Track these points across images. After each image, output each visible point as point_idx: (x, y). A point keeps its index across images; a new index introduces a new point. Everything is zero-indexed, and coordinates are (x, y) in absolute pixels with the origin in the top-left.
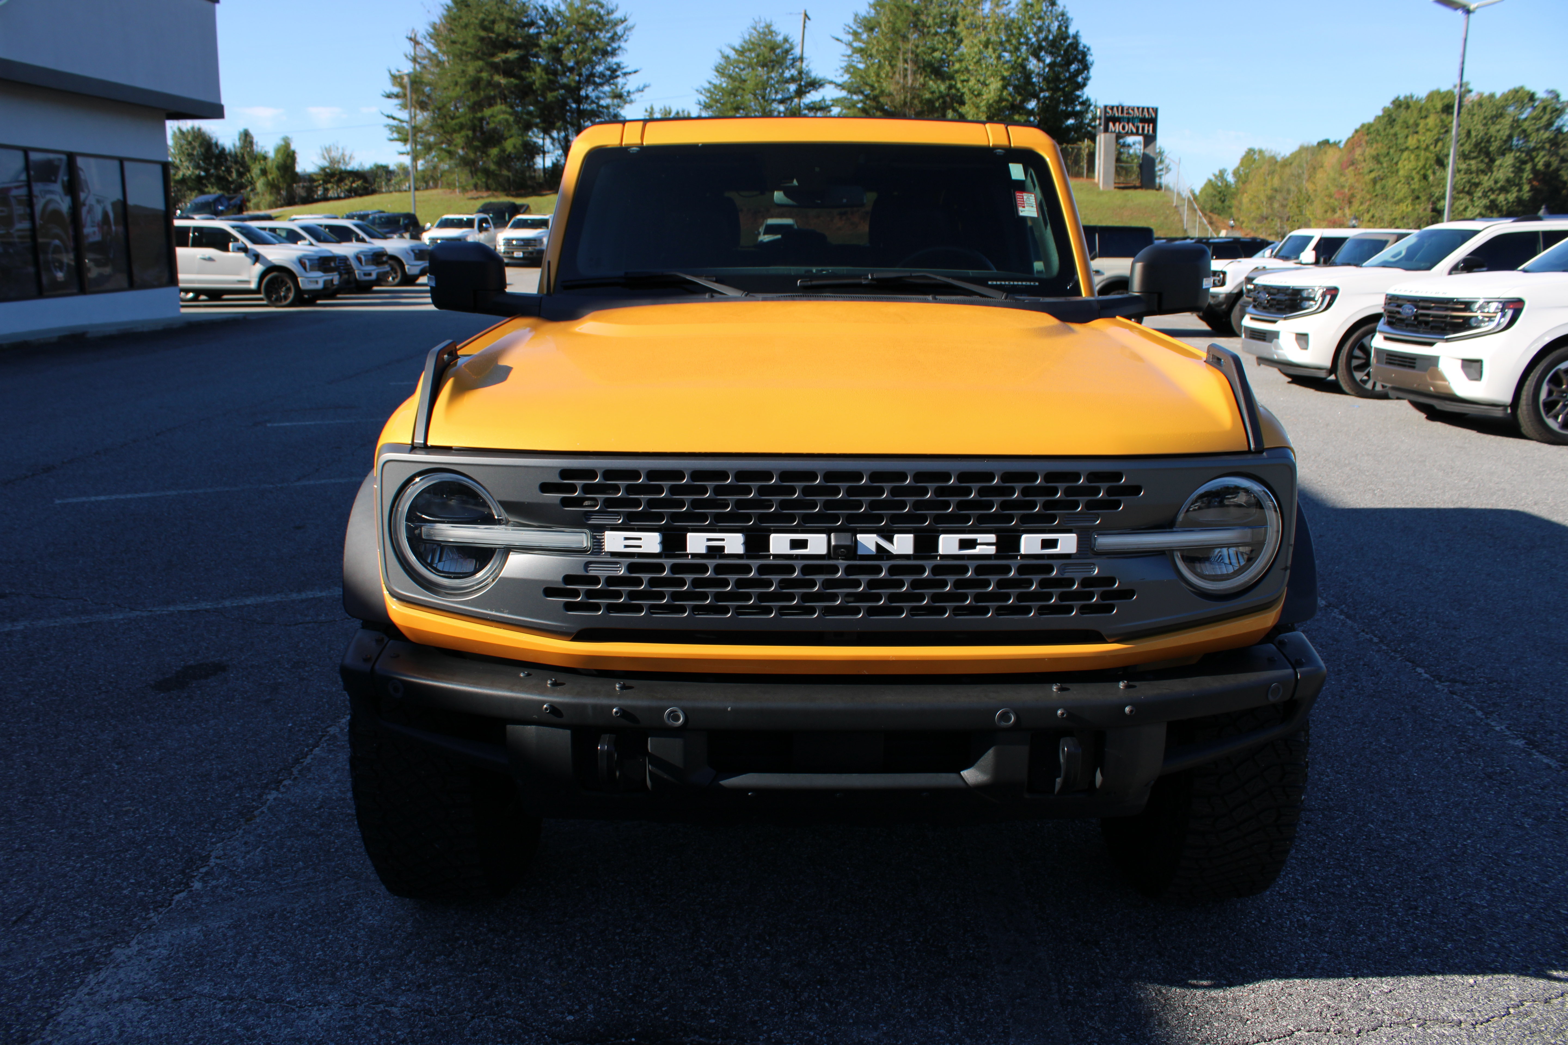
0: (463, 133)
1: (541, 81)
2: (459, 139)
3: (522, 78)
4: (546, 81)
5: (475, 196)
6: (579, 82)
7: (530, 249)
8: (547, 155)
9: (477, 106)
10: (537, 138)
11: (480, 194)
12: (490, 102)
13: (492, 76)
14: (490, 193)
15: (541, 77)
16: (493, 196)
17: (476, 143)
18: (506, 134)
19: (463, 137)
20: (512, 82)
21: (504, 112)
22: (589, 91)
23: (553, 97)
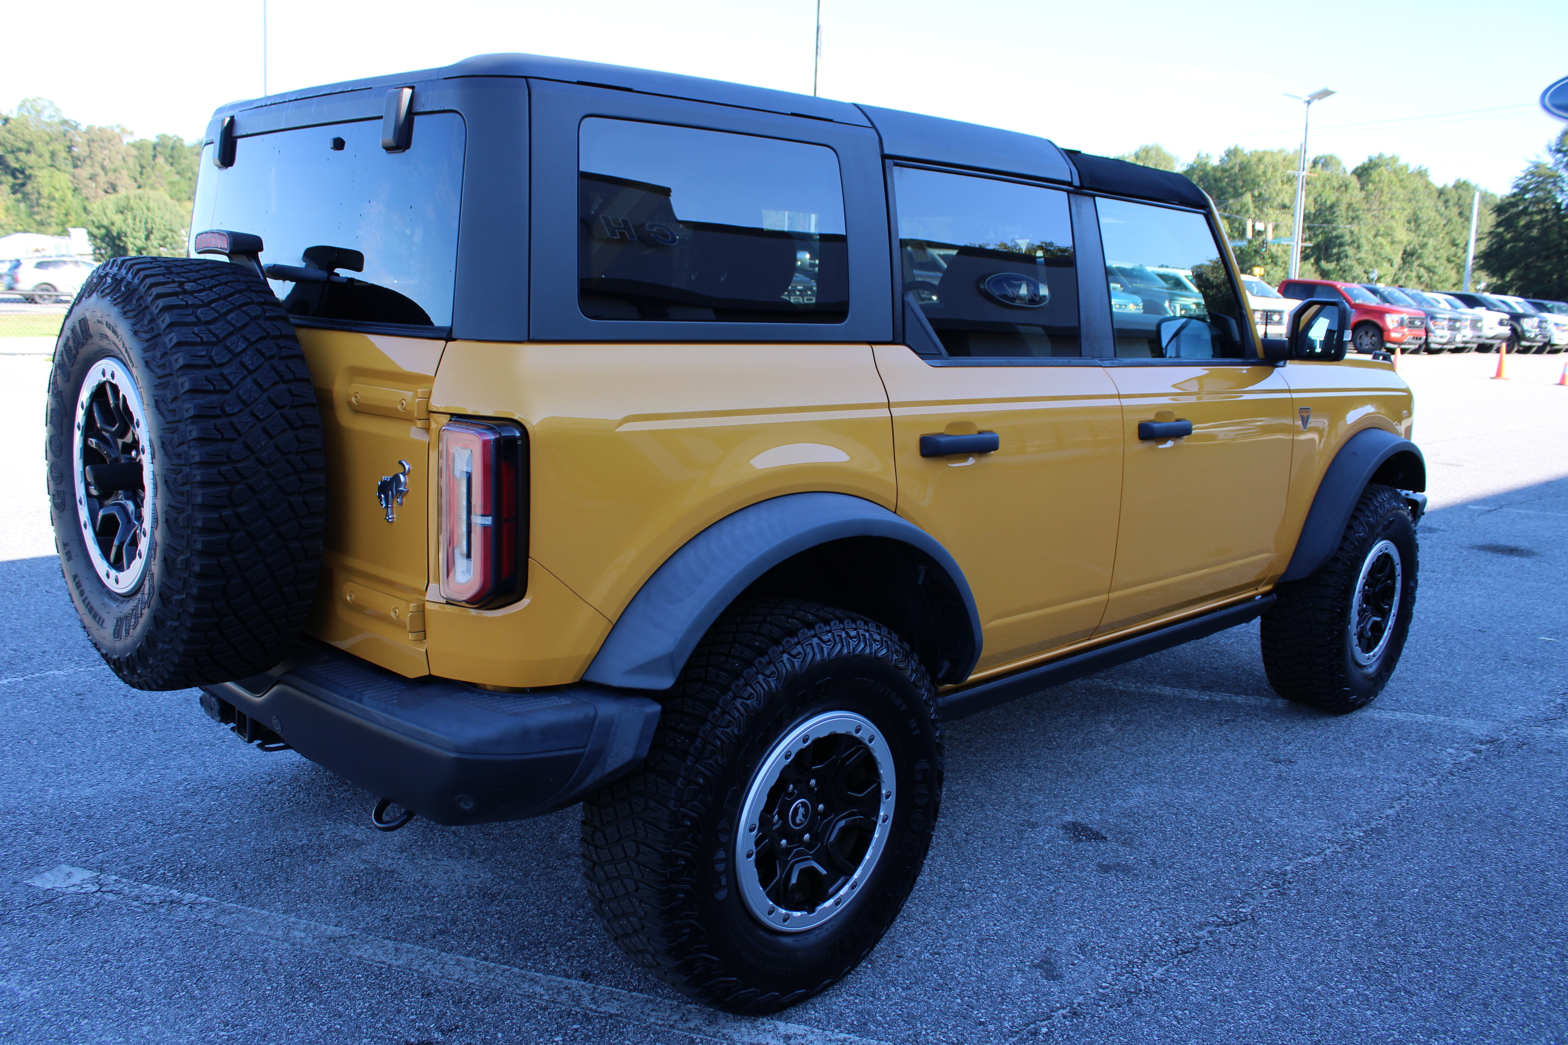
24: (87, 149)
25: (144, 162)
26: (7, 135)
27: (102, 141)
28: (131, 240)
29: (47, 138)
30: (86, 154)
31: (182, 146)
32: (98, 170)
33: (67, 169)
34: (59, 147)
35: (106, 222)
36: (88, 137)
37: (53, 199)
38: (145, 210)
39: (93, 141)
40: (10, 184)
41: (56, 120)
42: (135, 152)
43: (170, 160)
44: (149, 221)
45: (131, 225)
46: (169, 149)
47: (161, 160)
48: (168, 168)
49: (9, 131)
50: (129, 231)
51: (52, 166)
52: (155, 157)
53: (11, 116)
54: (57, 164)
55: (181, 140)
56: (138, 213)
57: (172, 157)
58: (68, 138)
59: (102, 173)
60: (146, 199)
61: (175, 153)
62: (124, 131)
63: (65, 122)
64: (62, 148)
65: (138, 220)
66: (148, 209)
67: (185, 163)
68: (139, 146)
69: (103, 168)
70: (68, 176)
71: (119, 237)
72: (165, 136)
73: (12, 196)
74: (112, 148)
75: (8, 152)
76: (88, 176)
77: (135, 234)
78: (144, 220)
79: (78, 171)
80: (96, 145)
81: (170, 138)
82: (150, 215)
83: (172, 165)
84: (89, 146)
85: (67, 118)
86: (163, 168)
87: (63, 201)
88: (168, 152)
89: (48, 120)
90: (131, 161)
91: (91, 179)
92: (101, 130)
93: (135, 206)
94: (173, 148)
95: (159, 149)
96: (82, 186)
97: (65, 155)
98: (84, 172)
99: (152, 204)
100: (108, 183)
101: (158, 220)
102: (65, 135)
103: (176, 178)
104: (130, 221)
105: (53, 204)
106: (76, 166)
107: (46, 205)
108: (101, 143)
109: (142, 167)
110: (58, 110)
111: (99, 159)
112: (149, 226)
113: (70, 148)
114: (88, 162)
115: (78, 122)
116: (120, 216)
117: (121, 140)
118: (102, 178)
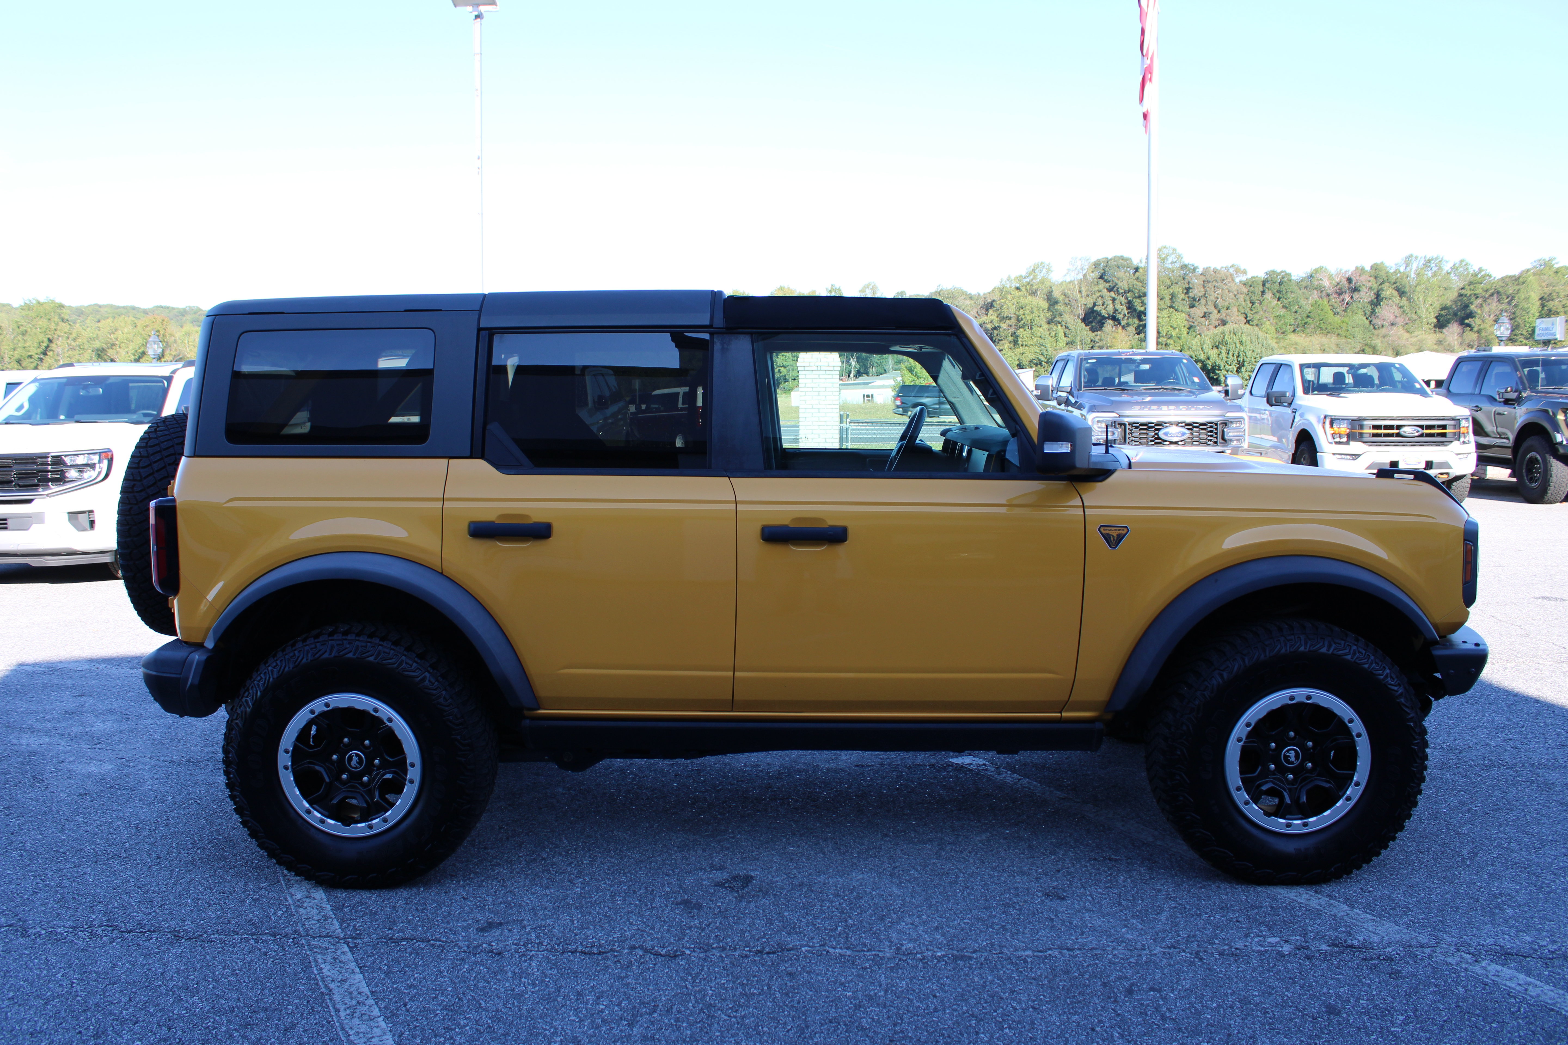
24: (1202, 289)
25: (1254, 298)
26: (1135, 282)
27: (1216, 281)
28: (1224, 372)
29: (1169, 283)
30: (1201, 294)
31: (1290, 280)
32: (1211, 308)
33: (1184, 310)
34: (1178, 290)
35: (1202, 357)
36: (1203, 278)
37: (1171, 337)
38: (1238, 345)
39: (1208, 282)
40: (1135, 325)
41: (1178, 265)
42: (1245, 290)
43: (1278, 295)
44: (1241, 354)
45: (1225, 359)
46: (1277, 284)
47: (1268, 295)
48: (1275, 302)
49: (1137, 279)
50: (1222, 364)
51: (1170, 307)
52: (1263, 292)
53: (1140, 265)
54: (1175, 305)
55: (1289, 275)
56: (1232, 347)
57: (1279, 292)
58: (1186, 281)
59: (1216, 311)
60: (1240, 334)
61: (1283, 288)
62: (1238, 270)
63: (1184, 267)
64: (1181, 290)
65: (1231, 353)
66: (1241, 343)
67: (1291, 297)
68: (1249, 284)
69: (1216, 307)
70: (1184, 316)
71: (1213, 369)
72: (1274, 272)
73: (1137, 336)
74: (1225, 287)
75: (1136, 297)
76: (1202, 315)
77: (1227, 366)
78: (1236, 354)
79: (1193, 310)
80: (1210, 285)
81: (1278, 274)
82: (1242, 348)
83: (1279, 299)
84: (1204, 287)
85: (1186, 263)
86: (1270, 302)
87: (1179, 338)
88: (1276, 287)
89: (1170, 266)
90: (1241, 298)
91: (1204, 317)
92: (1215, 271)
93: (1229, 341)
94: (1280, 284)
95: (1267, 285)
96: (1196, 324)
97: (1182, 296)
98: (1198, 312)
99: (1244, 339)
100: (1219, 320)
101: (1249, 353)
102: (1184, 279)
103: (1282, 312)
104: (1224, 355)
105: (1170, 341)
106: (1191, 306)
107: (1164, 343)
108: (1214, 283)
109: (1253, 303)
110: (1180, 257)
111: (1212, 298)
112: (1241, 359)
113: (1188, 290)
114: (1203, 301)
115: (1195, 265)
116: (1215, 350)
117: (1233, 280)
118: (1215, 316)
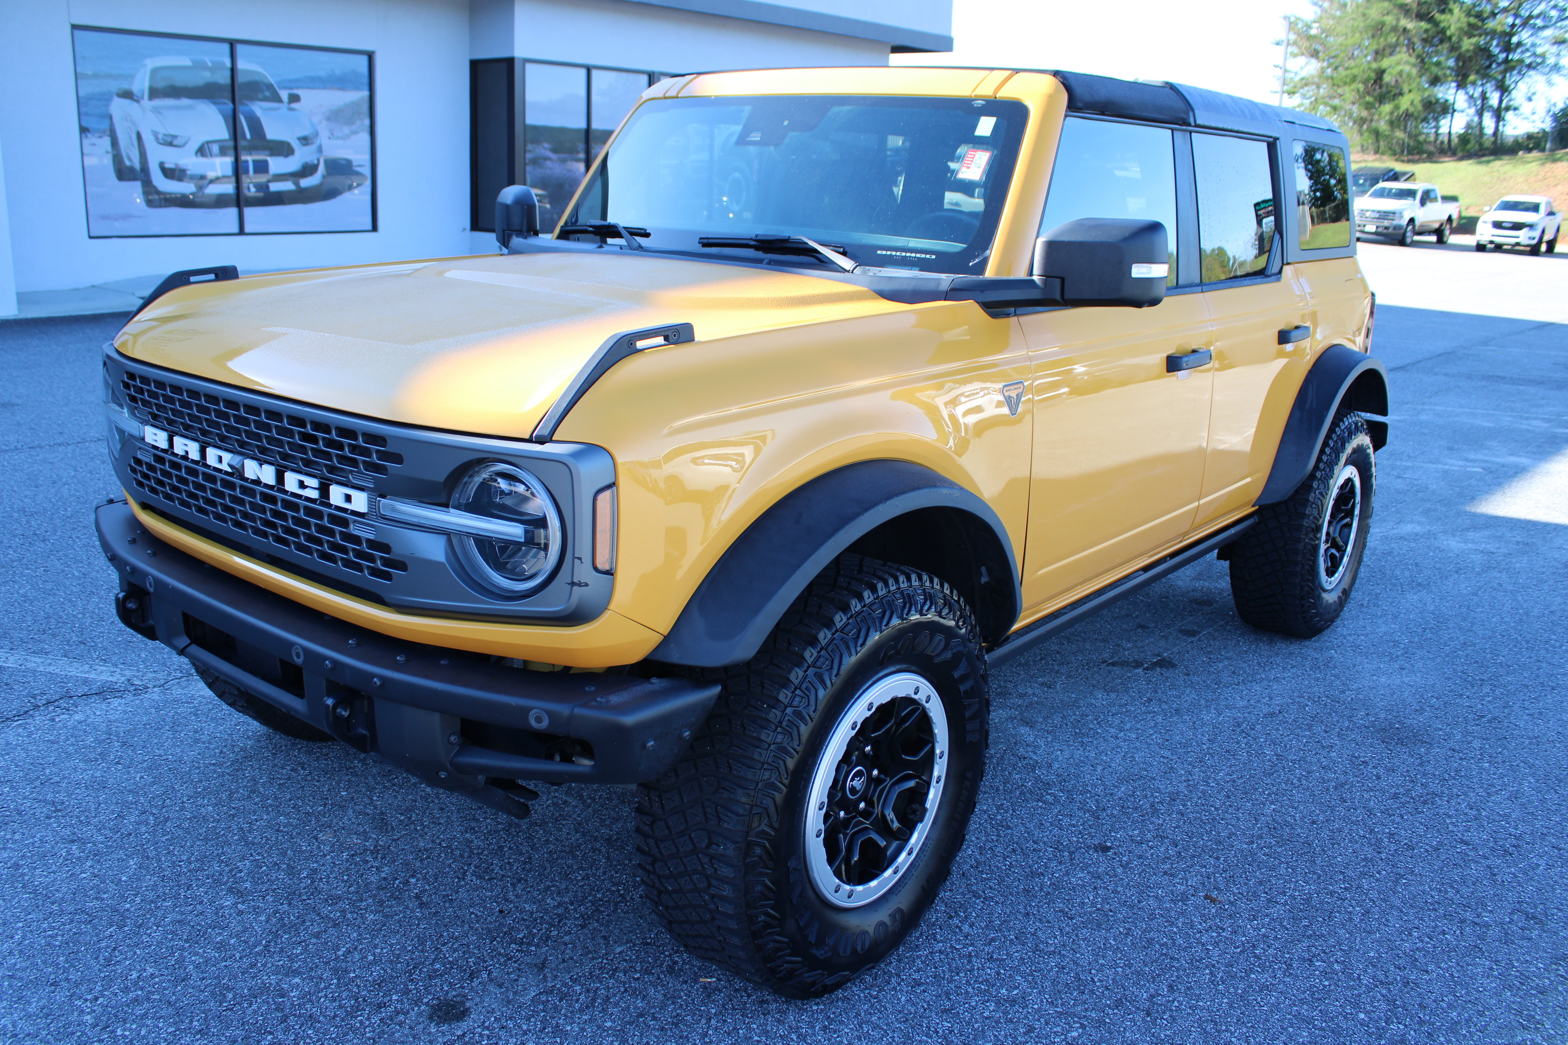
0: (1354, 86)
1: (1458, 25)
2: (1349, 93)
3: (1436, 24)
4: (1464, 25)
5: (1358, 159)
6: (1513, 25)
7: (1386, 223)
8: (1456, 114)
9: (1379, 54)
10: (1448, 92)
11: (1366, 157)
12: (1392, 49)
13: (1398, 20)
14: (1378, 156)
15: (1459, 19)
16: (1380, 160)
17: (1368, 99)
18: (1406, 89)
19: (1353, 90)
20: (1421, 27)
21: (1407, 62)
22: (1525, 36)
23: (1471, 44)
